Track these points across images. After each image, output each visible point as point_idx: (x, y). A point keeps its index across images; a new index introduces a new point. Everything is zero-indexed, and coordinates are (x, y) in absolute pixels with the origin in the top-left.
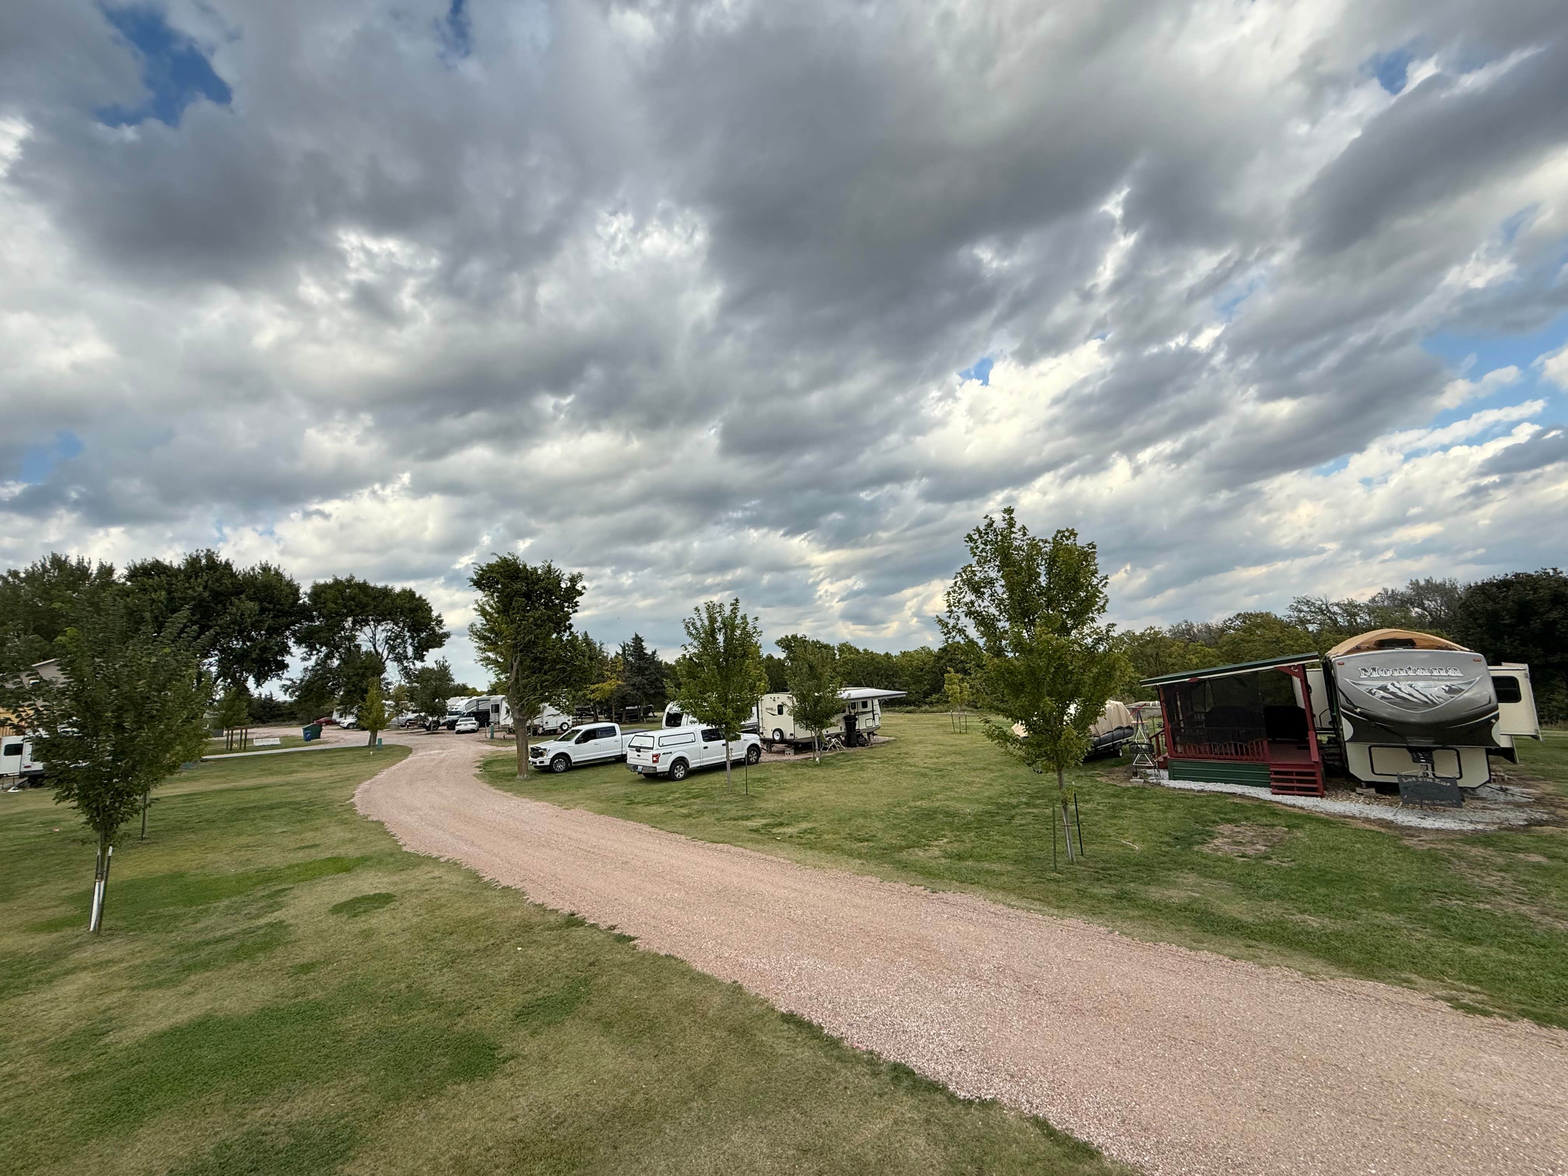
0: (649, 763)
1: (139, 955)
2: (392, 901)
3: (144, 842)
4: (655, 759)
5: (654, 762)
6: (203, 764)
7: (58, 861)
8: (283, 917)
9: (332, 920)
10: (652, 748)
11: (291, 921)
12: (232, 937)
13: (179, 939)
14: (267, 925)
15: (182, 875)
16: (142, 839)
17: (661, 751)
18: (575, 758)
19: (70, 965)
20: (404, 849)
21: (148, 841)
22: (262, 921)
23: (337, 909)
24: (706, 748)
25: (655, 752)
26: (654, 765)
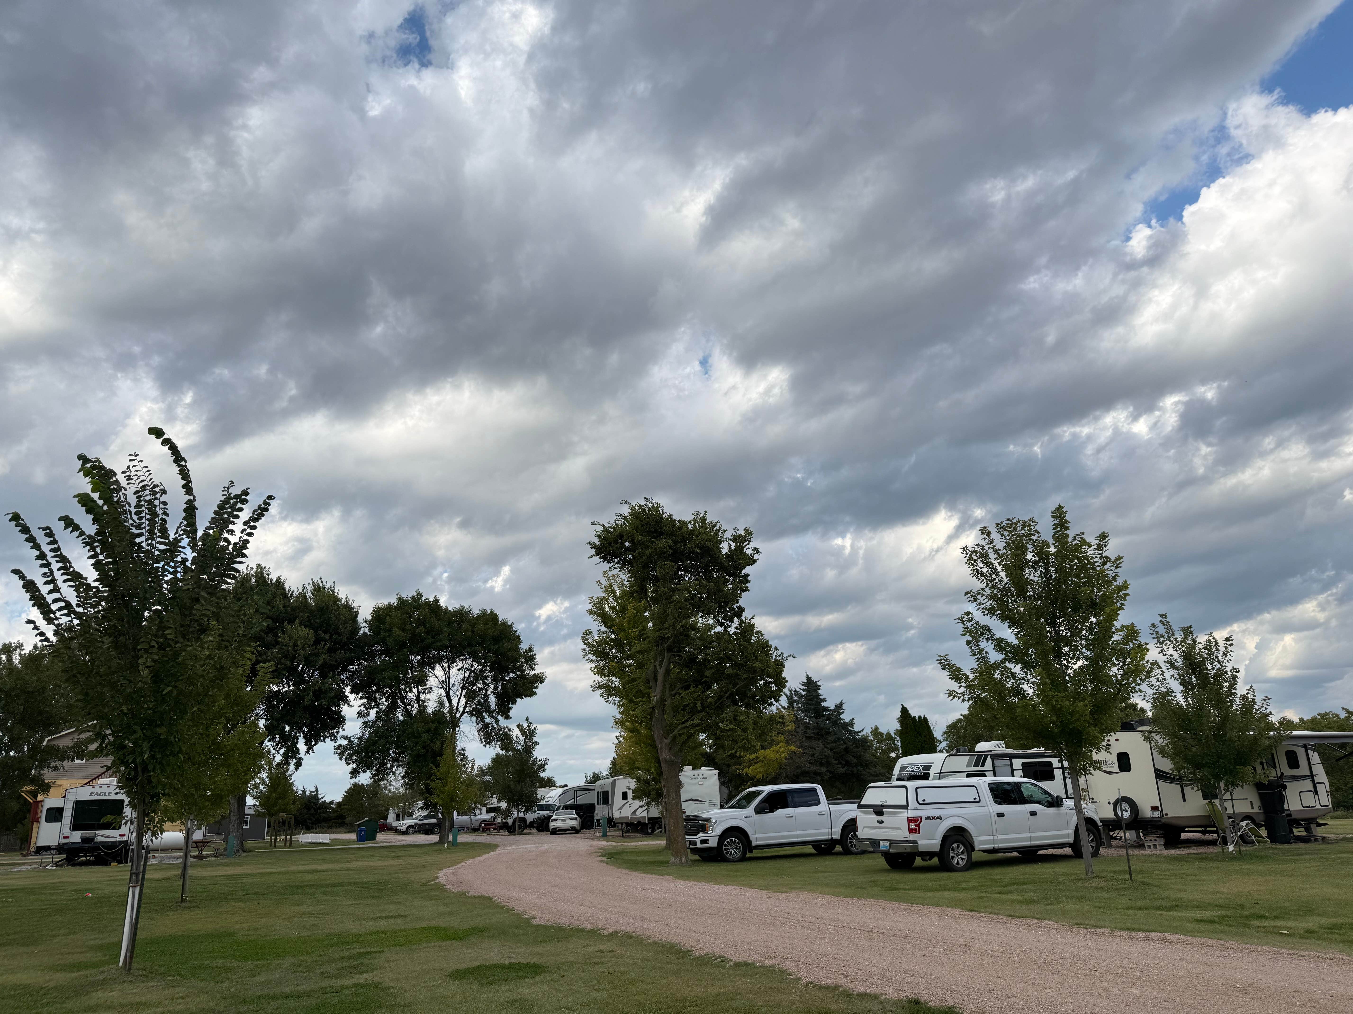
0: (902, 833)
1: (180, 1001)
2: (544, 972)
3: (184, 904)
4: (913, 826)
5: (911, 831)
6: (245, 854)
7: (89, 918)
8: (376, 979)
9: (454, 986)
10: (906, 807)
11: (391, 984)
12: (309, 994)
13: (232, 990)
14: (355, 985)
15: (231, 934)
16: (182, 901)
17: (923, 813)
18: (756, 838)
19: (92, 1002)
20: (535, 922)
21: (187, 905)
22: (348, 982)
23: (458, 975)
24: (1000, 815)
25: (910, 813)
26: (912, 837)
